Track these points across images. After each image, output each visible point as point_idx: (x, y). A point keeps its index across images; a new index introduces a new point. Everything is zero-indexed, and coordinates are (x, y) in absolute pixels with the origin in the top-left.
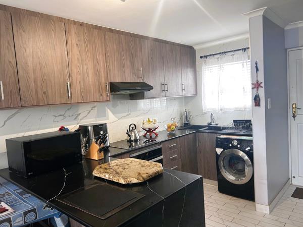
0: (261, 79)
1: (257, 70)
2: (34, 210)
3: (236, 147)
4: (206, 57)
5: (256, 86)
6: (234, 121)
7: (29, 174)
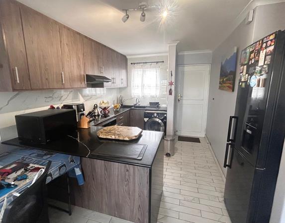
0: (173, 80)
1: (172, 75)
2: (64, 165)
3: (156, 117)
4: (134, 64)
5: (171, 84)
6: (150, 103)
7: (48, 141)
